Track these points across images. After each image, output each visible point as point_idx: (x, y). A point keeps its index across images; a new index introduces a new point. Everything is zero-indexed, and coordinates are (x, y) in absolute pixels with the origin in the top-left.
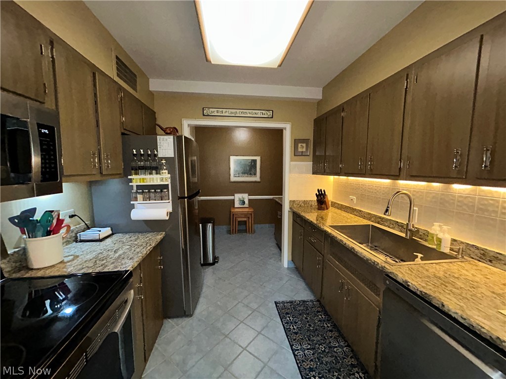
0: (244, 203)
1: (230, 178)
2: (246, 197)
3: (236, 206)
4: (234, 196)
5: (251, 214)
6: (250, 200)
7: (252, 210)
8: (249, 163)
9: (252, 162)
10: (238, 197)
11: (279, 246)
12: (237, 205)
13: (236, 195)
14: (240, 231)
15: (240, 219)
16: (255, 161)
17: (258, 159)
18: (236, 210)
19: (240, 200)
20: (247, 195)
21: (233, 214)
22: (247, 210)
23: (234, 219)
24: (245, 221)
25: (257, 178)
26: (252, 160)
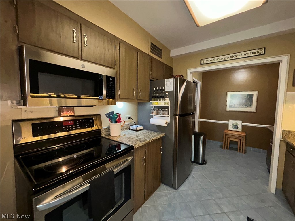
0: (237, 127)
1: (226, 109)
2: (240, 123)
3: (230, 129)
4: (229, 121)
5: (243, 137)
6: (243, 126)
7: (244, 134)
8: (245, 96)
9: (247, 96)
10: (231, 123)
11: (269, 170)
12: (230, 128)
13: (230, 121)
14: (230, 148)
15: (231, 139)
16: (251, 96)
17: (255, 94)
18: (229, 132)
19: (234, 125)
20: (241, 122)
21: (226, 135)
22: (240, 133)
23: (227, 138)
24: (237, 142)
25: (253, 109)
26: (248, 94)
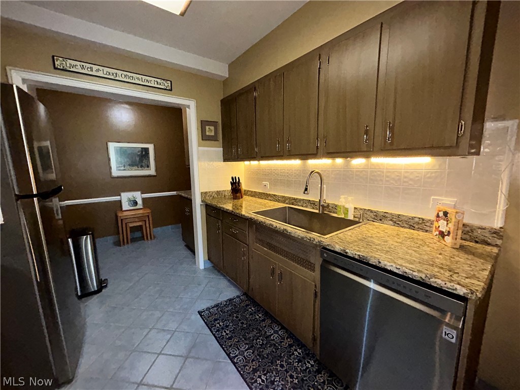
0: (136, 203)
1: (111, 173)
2: (138, 196)
3: (124, 208)
4: (120, 195)
5: (148, 216)
6: (144, 200)
7: (149, 211)
8: (139, 152)
9: (142, 152)
10: (125, 198)
11: (191, 248)
12: (126, 206)
13: (122, 194)
14: (134, 240)
15: (131, 225)
16: (146, 150)
17: (151, 147)
18: (125, 213)
19: (129, 200)
20: (139, 193)
21: (122, 220)
22: (141, 211)
23: (124, 226)
24: (141, 226)
25: (152, 171)
26: (142, 148)
